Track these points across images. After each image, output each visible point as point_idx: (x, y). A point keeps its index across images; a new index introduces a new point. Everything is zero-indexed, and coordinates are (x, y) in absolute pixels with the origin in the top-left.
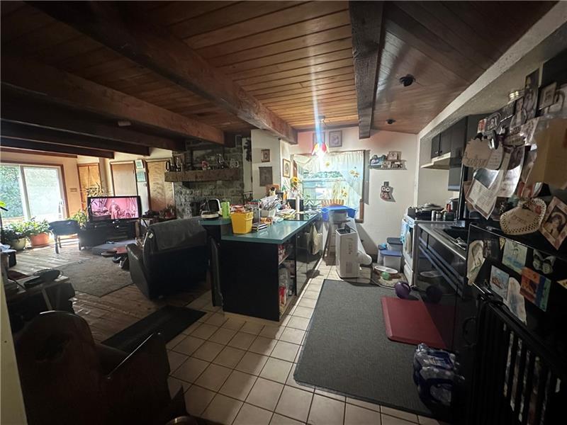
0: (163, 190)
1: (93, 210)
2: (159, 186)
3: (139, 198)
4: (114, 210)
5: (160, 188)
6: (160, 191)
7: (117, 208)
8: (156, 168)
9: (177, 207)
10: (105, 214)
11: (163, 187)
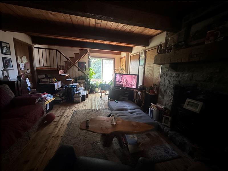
1: (116, 80)
6: (151, 72)
8: (151, 55)
9: (160, 87)
11: (153, 69)
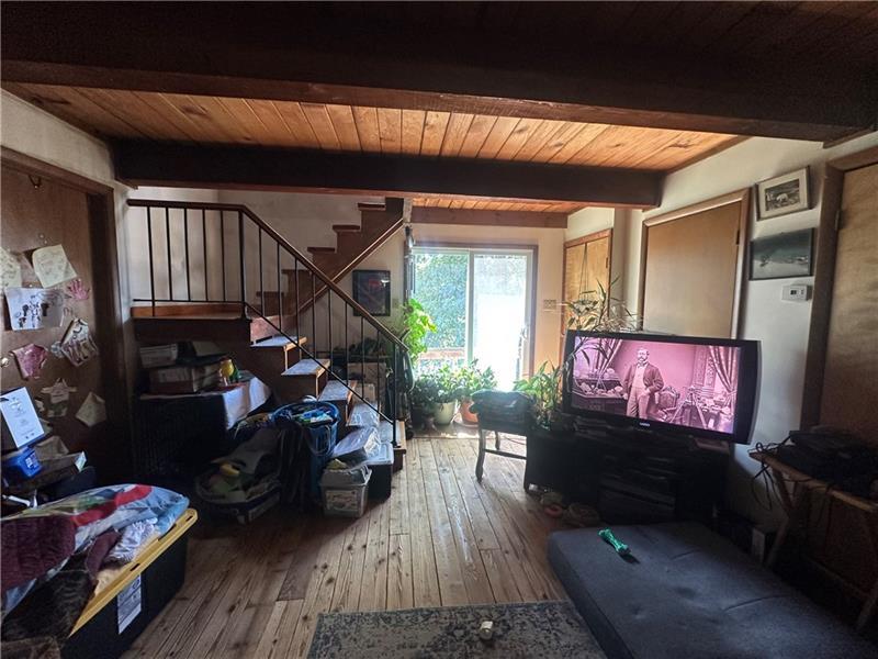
1: (576, 373)
4: (640, 387)
7: (652, 379)
10: (610, 394)
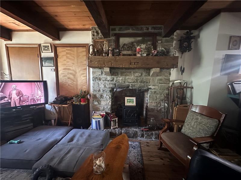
0: (74, 75)
2: (70, 72)
3: (45, 83)
5: (71, 74)
6: (71, 76)
8: (67, 53)
9: (94, 93)
10: (3, 102)
11: (76, 72)
